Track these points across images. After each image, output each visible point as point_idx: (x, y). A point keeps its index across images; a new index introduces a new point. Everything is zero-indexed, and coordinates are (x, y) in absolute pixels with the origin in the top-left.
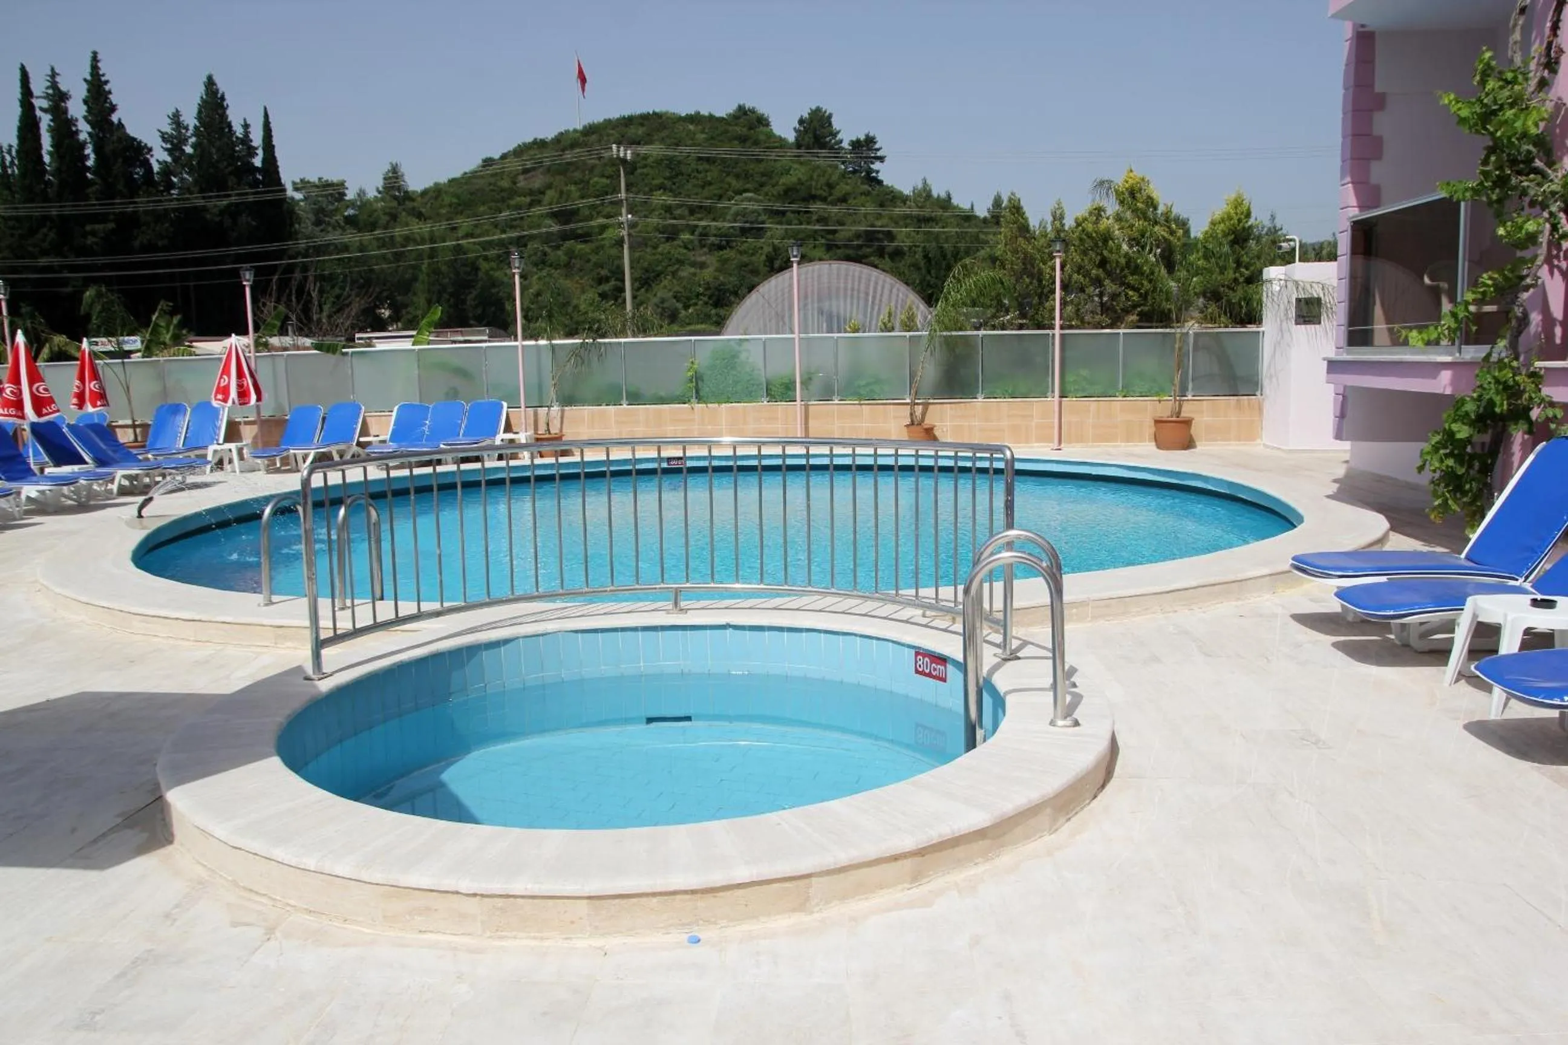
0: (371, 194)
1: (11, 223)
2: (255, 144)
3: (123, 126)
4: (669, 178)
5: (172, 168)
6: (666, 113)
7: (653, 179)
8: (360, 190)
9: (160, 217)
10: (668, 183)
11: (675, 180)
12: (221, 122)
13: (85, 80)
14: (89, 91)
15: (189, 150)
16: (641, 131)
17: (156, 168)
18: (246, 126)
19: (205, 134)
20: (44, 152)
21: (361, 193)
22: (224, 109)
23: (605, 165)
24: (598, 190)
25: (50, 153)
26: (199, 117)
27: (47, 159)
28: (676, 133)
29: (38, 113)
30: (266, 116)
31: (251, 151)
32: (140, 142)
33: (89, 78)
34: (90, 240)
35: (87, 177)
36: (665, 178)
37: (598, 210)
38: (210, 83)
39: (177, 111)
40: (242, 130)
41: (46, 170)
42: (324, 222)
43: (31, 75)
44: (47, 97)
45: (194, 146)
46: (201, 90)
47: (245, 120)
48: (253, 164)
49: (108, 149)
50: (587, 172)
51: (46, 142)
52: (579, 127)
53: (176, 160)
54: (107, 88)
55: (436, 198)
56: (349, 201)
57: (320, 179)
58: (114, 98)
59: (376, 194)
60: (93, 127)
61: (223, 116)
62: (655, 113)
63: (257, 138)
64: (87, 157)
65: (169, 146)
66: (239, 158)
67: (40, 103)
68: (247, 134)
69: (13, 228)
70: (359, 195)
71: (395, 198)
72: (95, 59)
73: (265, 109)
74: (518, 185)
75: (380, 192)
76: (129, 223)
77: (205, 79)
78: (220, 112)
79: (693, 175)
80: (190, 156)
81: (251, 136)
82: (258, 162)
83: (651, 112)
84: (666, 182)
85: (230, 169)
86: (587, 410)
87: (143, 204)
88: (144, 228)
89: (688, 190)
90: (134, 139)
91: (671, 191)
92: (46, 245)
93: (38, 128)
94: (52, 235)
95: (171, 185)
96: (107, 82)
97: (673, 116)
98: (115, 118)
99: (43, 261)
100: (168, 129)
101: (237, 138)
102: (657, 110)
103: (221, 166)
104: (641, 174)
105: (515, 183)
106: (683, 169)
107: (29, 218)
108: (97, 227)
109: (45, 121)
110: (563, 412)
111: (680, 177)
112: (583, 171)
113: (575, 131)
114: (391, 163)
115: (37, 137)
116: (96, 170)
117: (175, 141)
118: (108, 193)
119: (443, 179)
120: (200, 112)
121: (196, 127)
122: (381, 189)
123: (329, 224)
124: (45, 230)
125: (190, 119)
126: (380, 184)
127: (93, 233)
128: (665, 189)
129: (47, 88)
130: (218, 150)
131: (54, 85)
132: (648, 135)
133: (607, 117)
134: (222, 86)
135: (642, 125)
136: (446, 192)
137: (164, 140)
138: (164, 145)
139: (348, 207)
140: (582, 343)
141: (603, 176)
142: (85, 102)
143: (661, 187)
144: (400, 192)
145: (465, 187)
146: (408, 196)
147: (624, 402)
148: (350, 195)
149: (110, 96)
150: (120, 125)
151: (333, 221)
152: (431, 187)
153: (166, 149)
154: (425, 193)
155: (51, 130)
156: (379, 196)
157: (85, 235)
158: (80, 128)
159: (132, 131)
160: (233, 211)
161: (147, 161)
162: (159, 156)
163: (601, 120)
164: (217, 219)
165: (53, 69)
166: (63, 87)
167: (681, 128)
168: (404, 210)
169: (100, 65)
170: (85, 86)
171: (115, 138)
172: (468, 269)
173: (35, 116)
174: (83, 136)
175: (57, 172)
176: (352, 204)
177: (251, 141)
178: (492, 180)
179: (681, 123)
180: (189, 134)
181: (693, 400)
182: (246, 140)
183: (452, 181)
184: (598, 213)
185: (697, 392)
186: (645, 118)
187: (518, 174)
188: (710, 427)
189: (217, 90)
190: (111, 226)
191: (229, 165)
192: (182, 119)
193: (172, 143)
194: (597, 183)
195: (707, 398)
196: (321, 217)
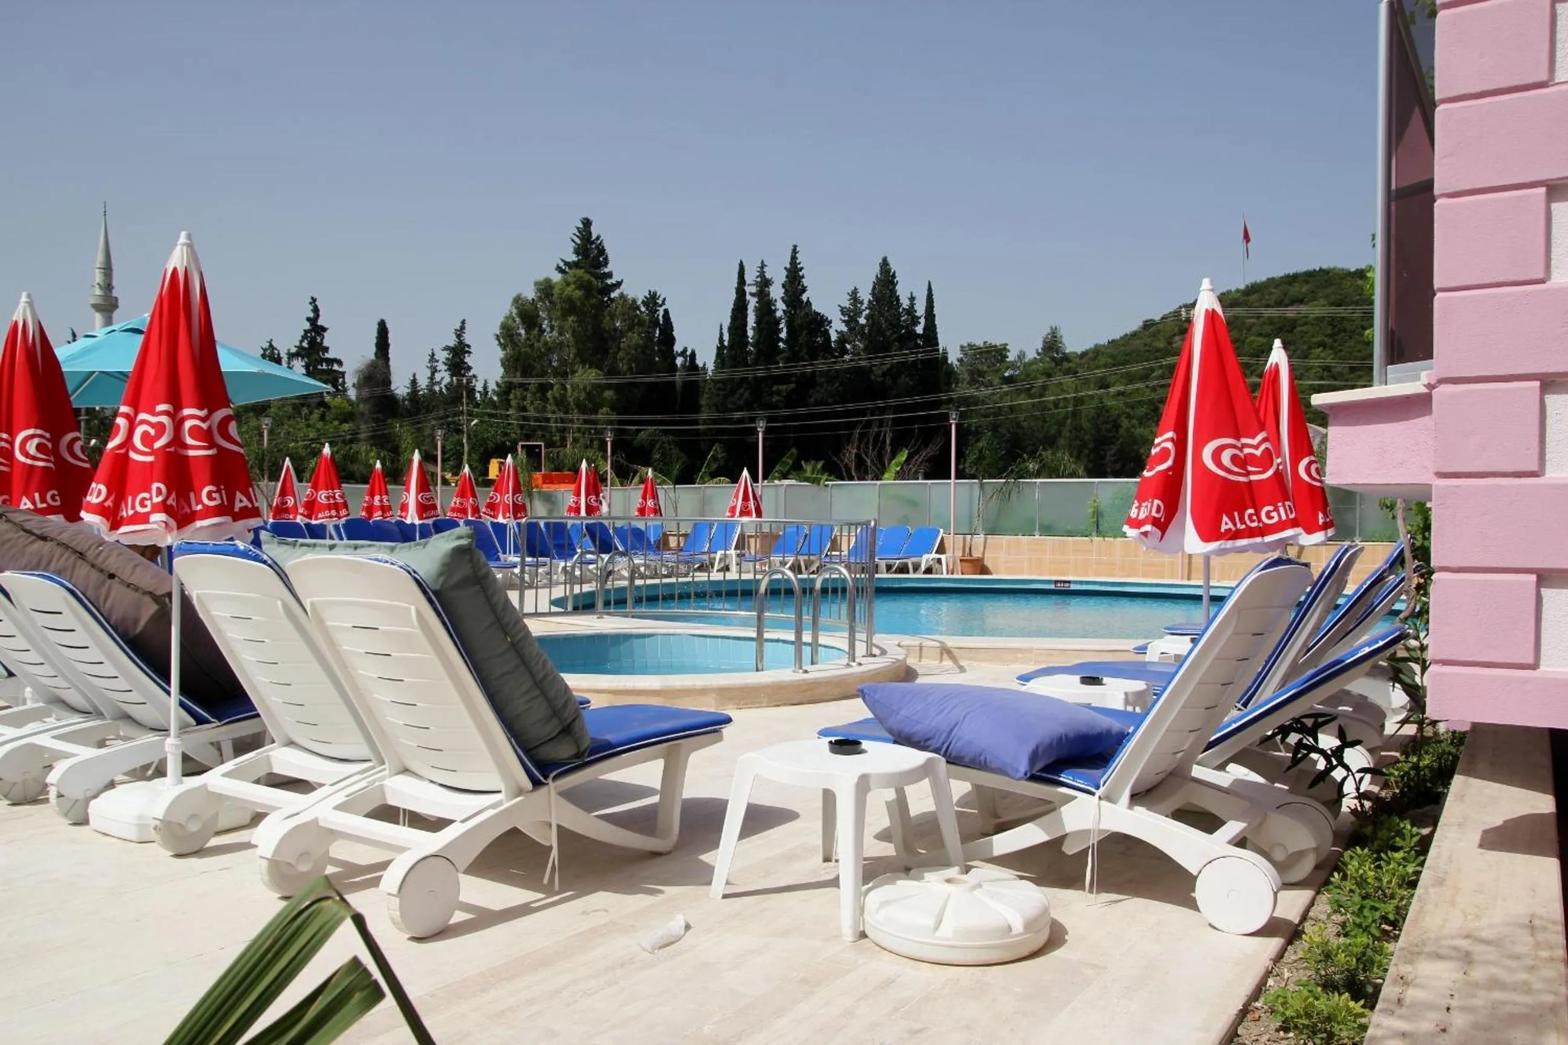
0: (1031, 355)
1: (718, 385)
2: (918, 314)
3: (810, 304)
4: (1330, 336)
5: (846, 337)
6: (1334, 269)
7: (1313, 337)
8: (1021, 352)
9: (831, 376)
10: (1328, 341)
11: (1336, 338)
12: (891, 296)
13: (786, 268)
14: (787, 277)
15: (862, 321)
16: (1305, 289)
17: (834, 336)
18: (912, 299)
19: (877, 307)
20: (749, 328)
21: (1022, 355)
22: (894, 285)
23: (1264, 323)
24: (1253, 349)
25: (753, 328)
26: (873, 293)
27: (750, 333)
28: (1342, 290)
29: (748, 297)
30: (930, 289)
31: (915, 321)
32: (823, 316)
33: (788, 266)
34: (775, 398)
35: (779, 346)
36: (1326, 336)
37: (1252, 368)
38: (885, 264)
39: (856, 289)
40: (908, 302)
41: (749, 342)
42: (978, 381)
43: (746, 268)
44: (756, 284)
45: (867, 318)
46: (876, 270)
47: (911, 294)
48: (915, 331)
49: (798, 322)
50: (1244, 332)
51: (751, 319)
52: (1242, 287)
53: (851, 330)
54: (801, 274)
55: (1096, 358)
56: (1009, 362)
57: (985, 343)
58: (805, 282)
59: (1036, 356)
60: (787, 306)
61: (893, 292)
62: (1321, 270)
63: (920, 309)
64: (780, 331)
65: (846, 318)
66: (903, 327)
67: (750, 289)
68: (912, 305)
69: (719, 389)
70: (1019, 357)
71: (1053, 359)
72: (795, 251)
73: (929, 283)
74: (1174, 345)
75: (1039, 354)
76: (808, 382)
77: (881, 261)
78: (891, 287)
79: (1357, 331)
80: (863, 326)
81: (916, 307)
82: (919, 329)
83: (1317, 269)
84: (1326, 339)
85: (895, 336)
86: (1004, 539)
87: (821, 365)
88: (818, 388)
89: (1350, 347)
90: (818, 314)
91: (1332, 348)
92: (741, 403)
93: (747, 309)
94: (747, 394)
95: (845, 351)
96: (801, 269)
97: (1341, 272)
98: (804, 298)
99: (737, 415)
100: (847, 304)
101: (904, 309)
102: (1324, 267)
103: (888, 333)
104: (1302, 331)
105: (1170, 343)
106: (1348, 326)
107: (732, 380)
108: (783, 387)
109: (752, 303)
110: (986, 539)
111: (1343, 334)
112: (1240, 331)
113: (1238, 291)
114: (1052, 328)
115: (746, 317)
116: (785, 342)
117: (852, 314)
118: (794, 357)
119: (1103, 341)
120: (874, 288)
121: (870, 301)
122: (1040, 351)
123: (983, 383)
124: (741, 391)
125: (865, 295)
126: (1039, 346)
127: (778, 393)
128: (1325, 347)
129: (757, 277)
130: (887, 320)
131: (762, 274)
132: (1313, 292)
133: (1270, 276)
134: (894, 266)
135: (1307, 282)
136: (1103, 354)
137: (843, 313)
138: (843, 318)
139: (1008, 368)
140: (1005, 483)
141: (1261, 335)
142: (784, 286)
143: (1322, 345)
144: (1057, 354)
145: (1123, 348)
146: (1066, 358)
147: (1036, 533)
148: (1011, 357)
149: (803, 280)
150: (809, 303)
151: (985, 381)
152: (1091, 349)
153: (844, 321)
154: (1084, 354)
155: (756, 310)
156: (1038, 357)
157: (772, 394)
158: (778, 307)
159: (816, 307)
160: (894, 373)
161: (827, 331)
162: (837, 327)
163: (1264, 279)
164: (880, 380)
165: (762, 262)
166: (768, 276)
167: (1349, 284)
168: (1060, 370)
169: (797, 255)
170: (785, 273)
171: (803, 313)
172: (1109, 426)
173: (745, 300)
174: (779, 314)
175: (756, 344)
176: (1012, 365)
177: (916, 311)
178: (1148, 340)
179: (1349, 278)
180: (863, 308)
181: (1094, 534)
182: (911, 311)
183: (1112, 343)
184: (1252, 373)
185: (1098, 527)
186: (1310, 275)
187: (1174, 335)
188: (1105, 558)
189: (890, 270)
190: (793, 386)
191: (894, 332)
192: (858, 295)
193: (849, 316)
194: (1253, 341)
195: (1107, 532)
196: (976, 377)
